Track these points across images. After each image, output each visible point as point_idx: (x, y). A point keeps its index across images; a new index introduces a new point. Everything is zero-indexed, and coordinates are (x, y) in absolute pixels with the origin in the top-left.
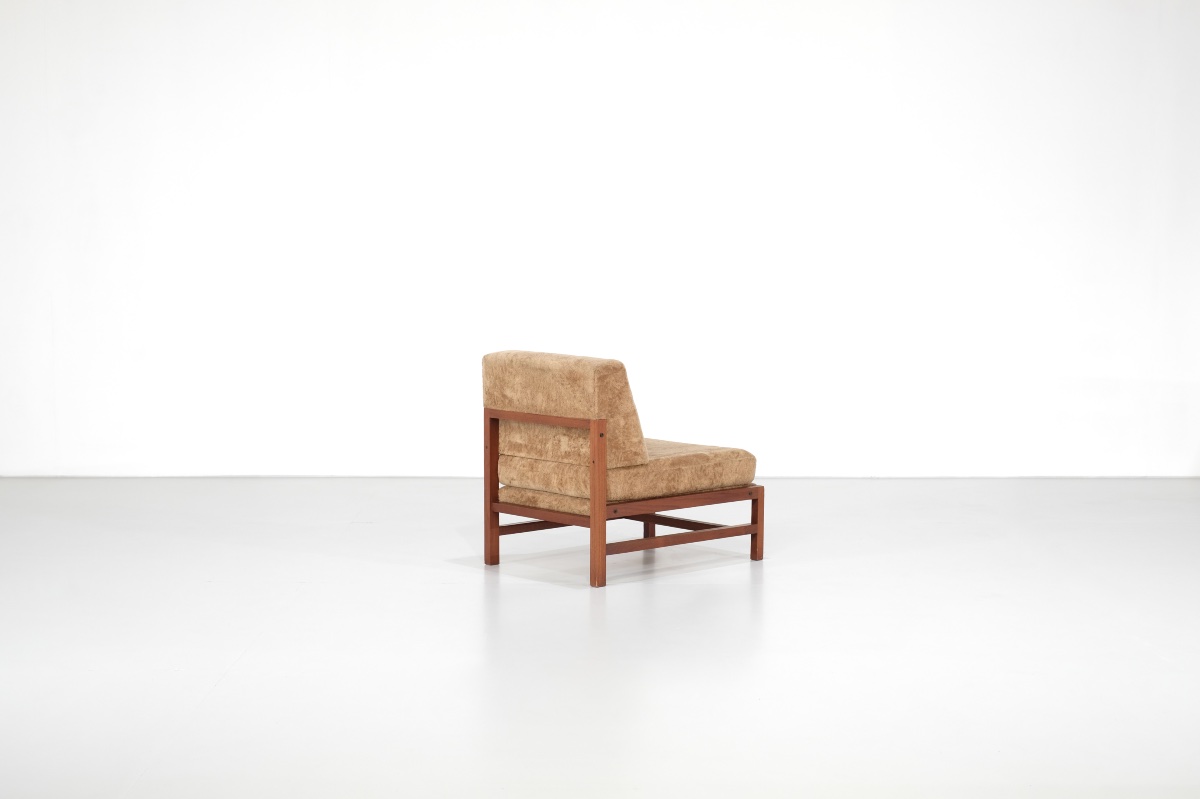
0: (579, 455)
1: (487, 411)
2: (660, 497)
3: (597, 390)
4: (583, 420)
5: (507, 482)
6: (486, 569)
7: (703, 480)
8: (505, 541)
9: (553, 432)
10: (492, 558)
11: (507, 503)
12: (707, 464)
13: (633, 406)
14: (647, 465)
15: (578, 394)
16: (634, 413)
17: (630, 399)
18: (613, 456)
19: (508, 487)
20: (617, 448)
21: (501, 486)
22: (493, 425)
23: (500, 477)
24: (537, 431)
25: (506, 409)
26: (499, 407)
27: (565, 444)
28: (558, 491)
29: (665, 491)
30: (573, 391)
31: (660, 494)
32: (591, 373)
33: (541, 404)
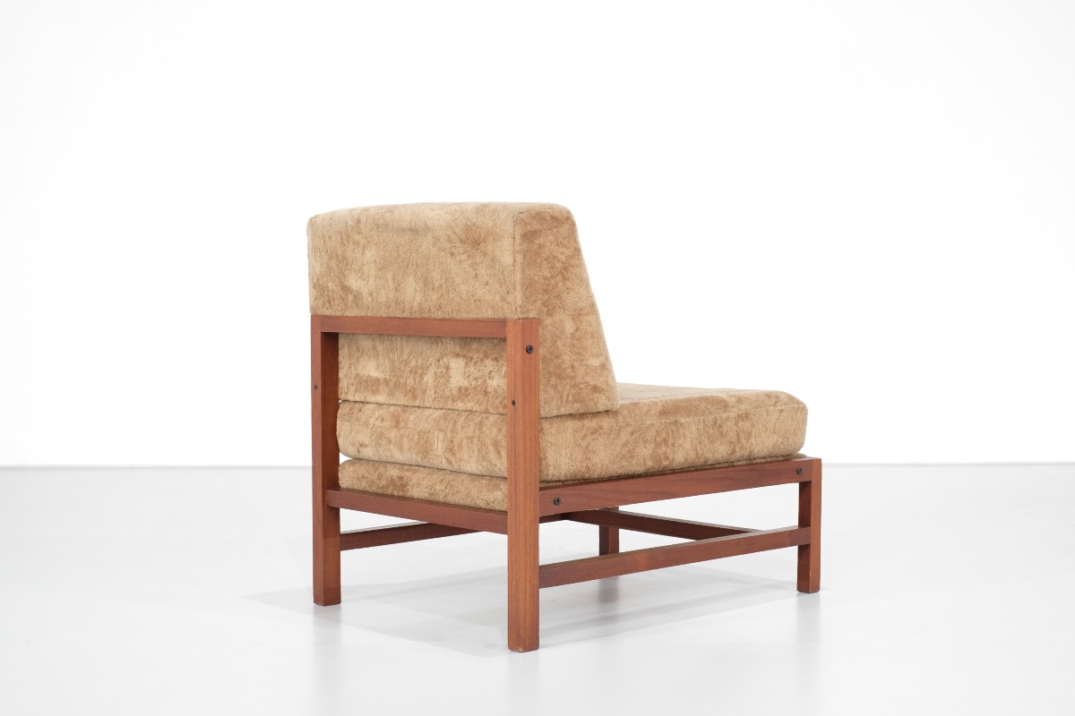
0: (486, 393)
1: (316, 319)
2: (640, 476)
3: (519, 258)
4: (493, 321)
5: (352, 450)
6: (316, 613)
7: (717, 444)
8: (352, 562)
9: (437, 350)
10: (328, 592)
11: (353, 490)
12: (724, 415)
13: (590, 296)
14: (616, 413)
15: (483, 271)
16: (593, 308)
17: (584, 282)
18: (551, 392)
19: (356, 460)
20: (559, 377)
21: (343, 458)
22: (328, 344)
23: (341, 442)
24: (406, 351)
25: (349, 313)
26: (335, 311)
27: (459, 371)
28: (445, 465)
29: (650, 464)
30: (474, 266)
31: (640, 469)
32: (509, 226)
33: (413, 297)
